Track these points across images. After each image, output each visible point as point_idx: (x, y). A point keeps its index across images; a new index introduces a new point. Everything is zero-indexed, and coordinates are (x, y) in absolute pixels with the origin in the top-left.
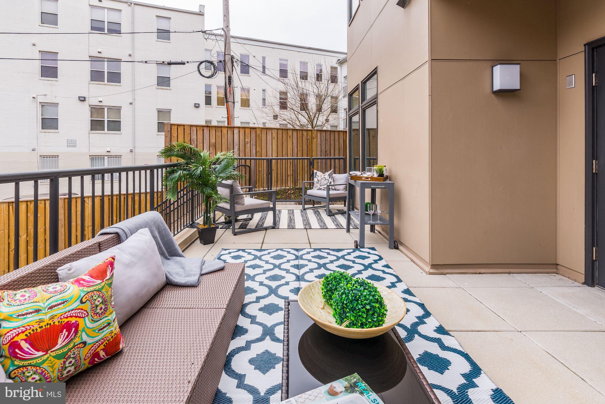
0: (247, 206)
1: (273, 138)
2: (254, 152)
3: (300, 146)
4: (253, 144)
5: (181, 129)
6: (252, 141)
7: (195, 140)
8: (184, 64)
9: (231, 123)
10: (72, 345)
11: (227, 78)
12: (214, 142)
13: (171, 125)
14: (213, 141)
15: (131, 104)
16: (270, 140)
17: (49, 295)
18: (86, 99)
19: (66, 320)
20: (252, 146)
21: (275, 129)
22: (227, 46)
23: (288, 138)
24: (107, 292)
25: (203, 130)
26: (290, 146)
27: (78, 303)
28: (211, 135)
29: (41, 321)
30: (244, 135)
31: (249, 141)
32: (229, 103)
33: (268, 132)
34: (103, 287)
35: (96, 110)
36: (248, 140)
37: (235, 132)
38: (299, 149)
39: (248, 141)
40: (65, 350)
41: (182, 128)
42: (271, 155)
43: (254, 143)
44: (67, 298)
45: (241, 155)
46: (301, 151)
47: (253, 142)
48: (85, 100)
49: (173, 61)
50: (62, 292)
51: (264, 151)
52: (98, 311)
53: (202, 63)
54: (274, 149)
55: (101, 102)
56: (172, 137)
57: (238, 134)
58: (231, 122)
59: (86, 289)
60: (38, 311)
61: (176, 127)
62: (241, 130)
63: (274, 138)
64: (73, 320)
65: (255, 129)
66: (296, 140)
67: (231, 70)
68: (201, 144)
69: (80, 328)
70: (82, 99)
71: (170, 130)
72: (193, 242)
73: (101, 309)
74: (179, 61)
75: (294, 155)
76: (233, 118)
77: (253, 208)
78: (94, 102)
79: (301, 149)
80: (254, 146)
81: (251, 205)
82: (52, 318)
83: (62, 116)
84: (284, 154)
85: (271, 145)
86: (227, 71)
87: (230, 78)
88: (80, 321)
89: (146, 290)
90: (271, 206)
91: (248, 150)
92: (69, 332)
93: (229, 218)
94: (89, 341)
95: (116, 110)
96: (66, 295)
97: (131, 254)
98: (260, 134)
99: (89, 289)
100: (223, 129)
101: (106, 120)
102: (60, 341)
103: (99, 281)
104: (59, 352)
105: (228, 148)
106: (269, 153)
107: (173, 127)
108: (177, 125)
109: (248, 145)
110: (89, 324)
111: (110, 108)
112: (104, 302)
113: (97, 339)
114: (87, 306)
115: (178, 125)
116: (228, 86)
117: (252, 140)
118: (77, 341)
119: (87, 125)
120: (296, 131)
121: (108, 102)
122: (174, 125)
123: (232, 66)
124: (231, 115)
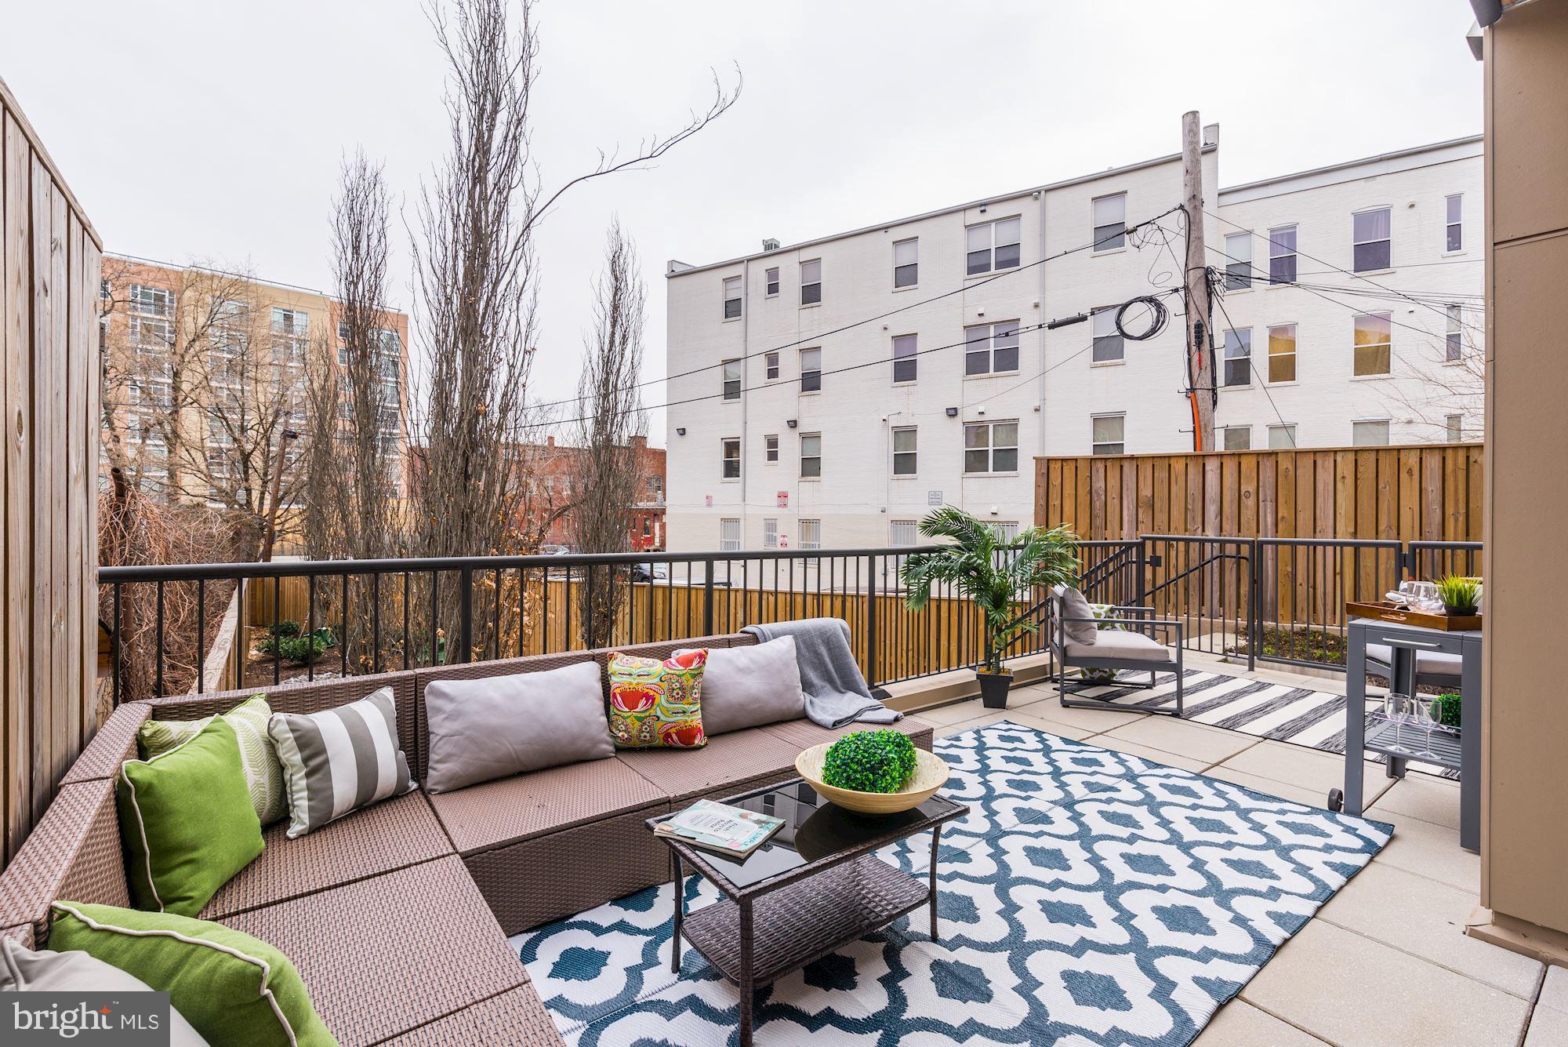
0: (1100, 649)
1: (1339, 477)
2: (1270, 519)
3: (1457, 501)
4: (1265, 496)
5: (1070, 469)
6: (1264, 491)
7: (1102, 493)
8: (1083, 319)
9: (1204, 443)
10: (647, 714)
11: (1193, 331)
12: (1150, 495)
13: (1048, 460)
14: (1146, 492)
15: (1037, 410)
16: (1326, 484)
17: (641, 665)
18: (959, 412)
19: (647, 691)
20: (1261, 504)
21: (1345, 450)
22: (1192, 248)
23: (1404, 476)
24: (687, 681)
25: (1122, 466)
26: (1409, 500)
27: (658, 680)
28: (1141, 478)
29: (631, 684)
30: (1236, 474)
31: (1252, 488)
32: (1199, 392)
33: (1319, 463)
34: (684, 674)
35: (976, 431)
36: (1249, 487)
37: (1208, 468)
38: (1450, 510)
39: (1251, 491)
40: (643, 715)
41: (1072, 465)
42: (1331, 530)
43: (1270, 494)
44: (651, 672)
45: (1226, 526)
46: (1461, 519)
47: (1267, 492)
48: (956, 414)
49: (1058, 319)
50: (651, 666)
51: (1304, 517)
52: (674, 694)
53: (1125, 307)
54: (1341, 510)
55: (983, 413)
56: (1051, 486)
57: (1219, 471)
58: (1204, 440)
59: (668, 670)
60: (630, 675)
61: (1059, 464)
62: (1227, 462)
63: (1343, 477)
64: (651, 693)
65: (1274, 457)
66: (1439, 484)
67: (1204, 306)
68: (1117, 502)
69: (656, 702)
70: (952, 413)
71: (1045, 472)
72: (967, 699)
73: (678, 694)
74: (1074, 315)
75: (1425, 529)
76: (1209, 430)
77: (1116, 656)
78: (970, 415)
79: (1462, 510)
80: (1269, 504)
81: (1111, 649)
82: (638, 684)
83: (923, 449)
84: (1382, 527)
85: (1332, 500)
86: (1193, 311)
87: (1199, 328)
88: (657, 696)
89: (757, 705)
90: (1173, 658)
91: (1248, 514)
92: (647, 701)
93: (1091, 673)
94: (662, 718)
95: (1008, 427)
96: (652, 670)
97: (750, 659)
98: (1291, 468)
99: (671, 672)
100: (1173, 462)
101: (991, 449)
102: (640, 706)
103: (682, 668)
104: (639, 715)
105: (1186, 508)
106: (1325, 521)
107: (1052, 465)
108: (1062, 460)
109: (1250, 502)
110: (664, 702)
111: (1000, 424)
112: (682, 688)
113: (670, 720)
114: (665, 685)
115: (1064, 460)
116: (1194, 349)
117: (1264, 486)
118: (652, 712)
119: (960, 462)
120: (1437, 452)
121: (996, 412)
122: (1055, 460)
123: (1209, 295)
124: (1202, 423)
